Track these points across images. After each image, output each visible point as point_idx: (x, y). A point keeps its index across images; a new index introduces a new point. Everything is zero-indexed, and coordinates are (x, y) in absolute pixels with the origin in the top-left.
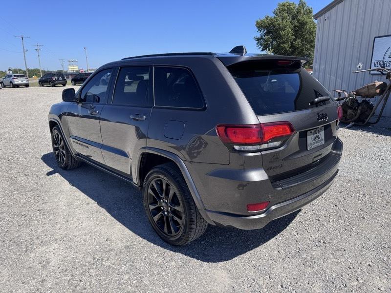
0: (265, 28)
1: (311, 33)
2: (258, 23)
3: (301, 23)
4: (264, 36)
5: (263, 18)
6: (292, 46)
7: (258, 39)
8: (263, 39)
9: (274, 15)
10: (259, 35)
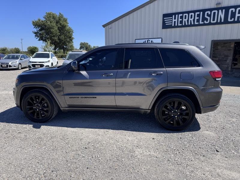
0: (39, 26)
1: (69, 32)
2: (33, 22)
3: (62, 26)
4: (40, 31)
5: (37, 20)
6: (59, 39)
7: (35, 33)
8: (39, 33)
9: (44, 19)
10: (35, 30)
